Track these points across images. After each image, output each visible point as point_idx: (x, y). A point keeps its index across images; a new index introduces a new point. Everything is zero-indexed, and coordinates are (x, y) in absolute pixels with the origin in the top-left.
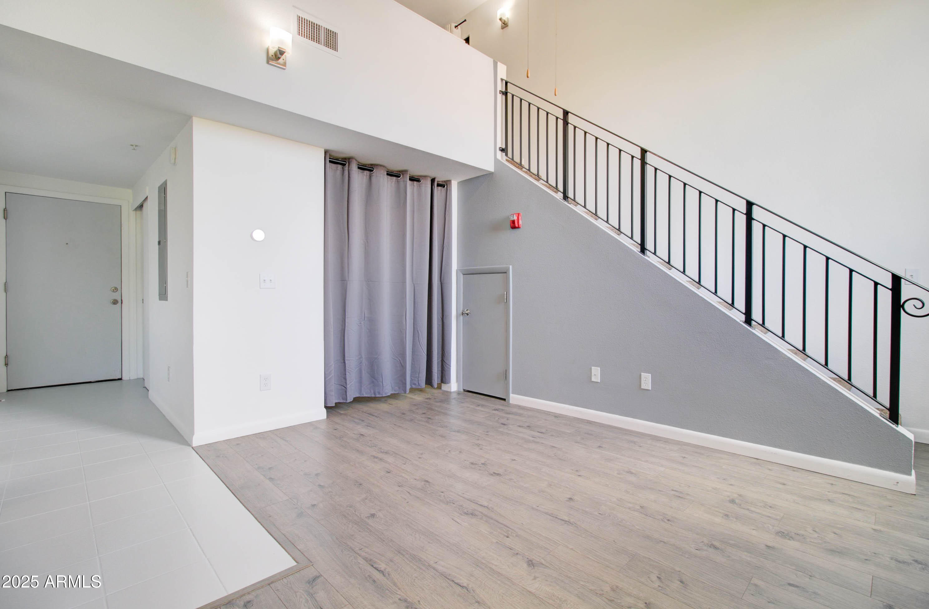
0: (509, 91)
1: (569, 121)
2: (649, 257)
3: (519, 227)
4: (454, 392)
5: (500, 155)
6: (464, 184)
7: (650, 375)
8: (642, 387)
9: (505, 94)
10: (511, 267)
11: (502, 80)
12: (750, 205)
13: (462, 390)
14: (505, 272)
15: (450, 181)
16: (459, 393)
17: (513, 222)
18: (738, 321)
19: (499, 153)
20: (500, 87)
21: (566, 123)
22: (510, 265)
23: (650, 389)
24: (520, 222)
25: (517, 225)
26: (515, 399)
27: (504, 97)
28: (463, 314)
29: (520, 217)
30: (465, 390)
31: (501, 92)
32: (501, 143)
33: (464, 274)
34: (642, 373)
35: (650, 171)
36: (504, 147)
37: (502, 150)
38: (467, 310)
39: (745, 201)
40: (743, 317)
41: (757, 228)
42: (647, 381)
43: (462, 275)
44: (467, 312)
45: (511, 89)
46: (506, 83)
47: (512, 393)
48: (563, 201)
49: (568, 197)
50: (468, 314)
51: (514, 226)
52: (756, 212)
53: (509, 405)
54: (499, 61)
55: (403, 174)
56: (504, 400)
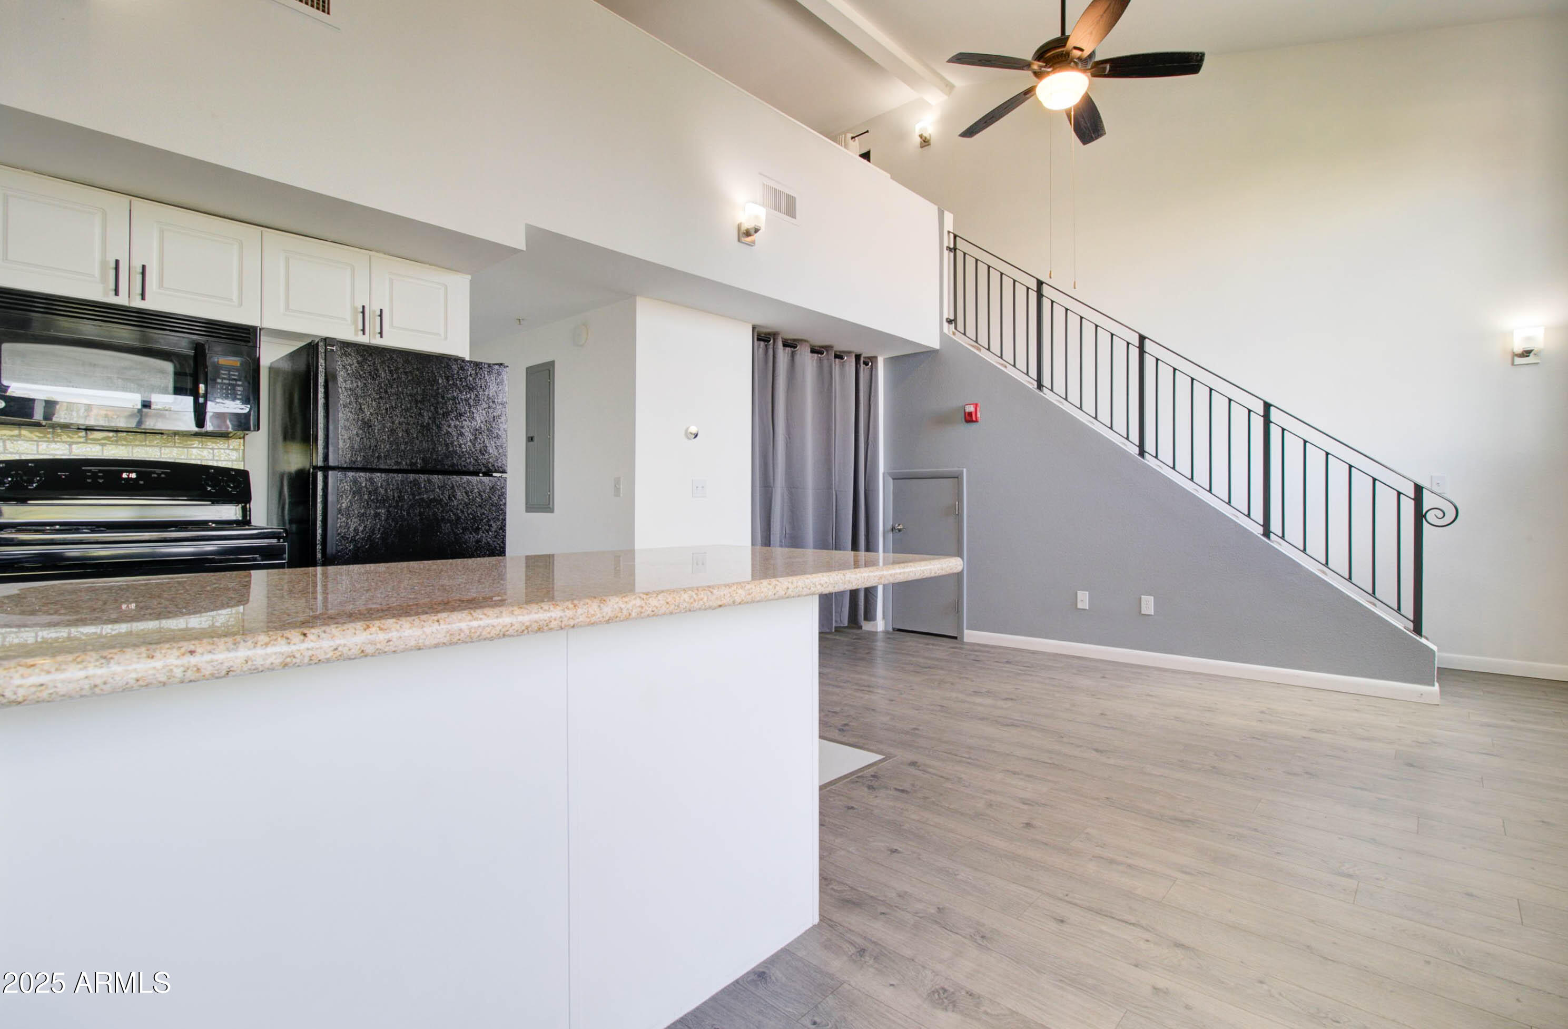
0: (958, 247)
1: (1044, 294)
2: (1148, 461)
3: (976, 421)
4: (880, 632)
5: (948, 329)
6: (894, 361)
7: (1152, 597)
8: (1143, 612)
9: (954, 250)
10: (965, 470)
11: (949, 232)
12: (1267, 406)
13: (891, 630)
14: (957, 477)
15: (876, 358)
16: (886, 632)
17: (970, 414)
18: (1256, 533)
19: (946, 324)
20: (948, 241)
21: (1040, 295)
22: (963, 468)
23: (1153, 614)
24: (979, 415)
25: (974, 419)
26: (971, 636)
27: (952, 254)
28: (892, 530)
29: (978, 409)
30: (894, 629)
31: (949, 249)
32: (948, 313)
33: (893, 479)
34: (1142, 596)
35: (1149, 362)
36: (952, 317)
37: (950, 321)
38: (899, 525)
39: (1262, 402)
40: (1261, 530)
41: (1275, 432)
42: (1148, 605)
43: (891, 480)
44: (899, 528)
45: (960, 244)
46: (955, 236)
47: (967, 629)
48: (1037, 391)
49: (1043, 386)
50: (900, 530)
51: (970, 418)
52: (1274, 414)
53: (963, 643)
54: (946, 209)
55: (827, 351)
56: (955, 638)
